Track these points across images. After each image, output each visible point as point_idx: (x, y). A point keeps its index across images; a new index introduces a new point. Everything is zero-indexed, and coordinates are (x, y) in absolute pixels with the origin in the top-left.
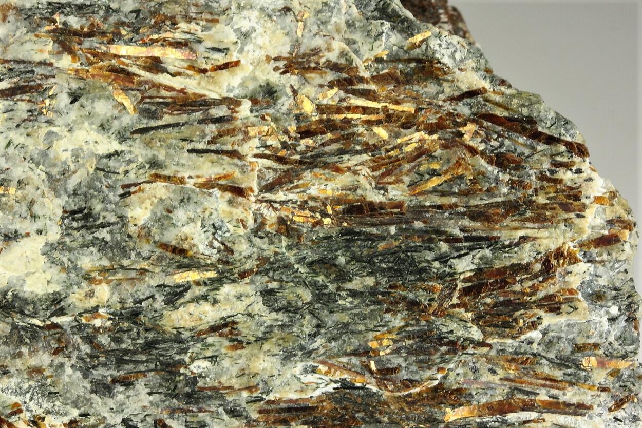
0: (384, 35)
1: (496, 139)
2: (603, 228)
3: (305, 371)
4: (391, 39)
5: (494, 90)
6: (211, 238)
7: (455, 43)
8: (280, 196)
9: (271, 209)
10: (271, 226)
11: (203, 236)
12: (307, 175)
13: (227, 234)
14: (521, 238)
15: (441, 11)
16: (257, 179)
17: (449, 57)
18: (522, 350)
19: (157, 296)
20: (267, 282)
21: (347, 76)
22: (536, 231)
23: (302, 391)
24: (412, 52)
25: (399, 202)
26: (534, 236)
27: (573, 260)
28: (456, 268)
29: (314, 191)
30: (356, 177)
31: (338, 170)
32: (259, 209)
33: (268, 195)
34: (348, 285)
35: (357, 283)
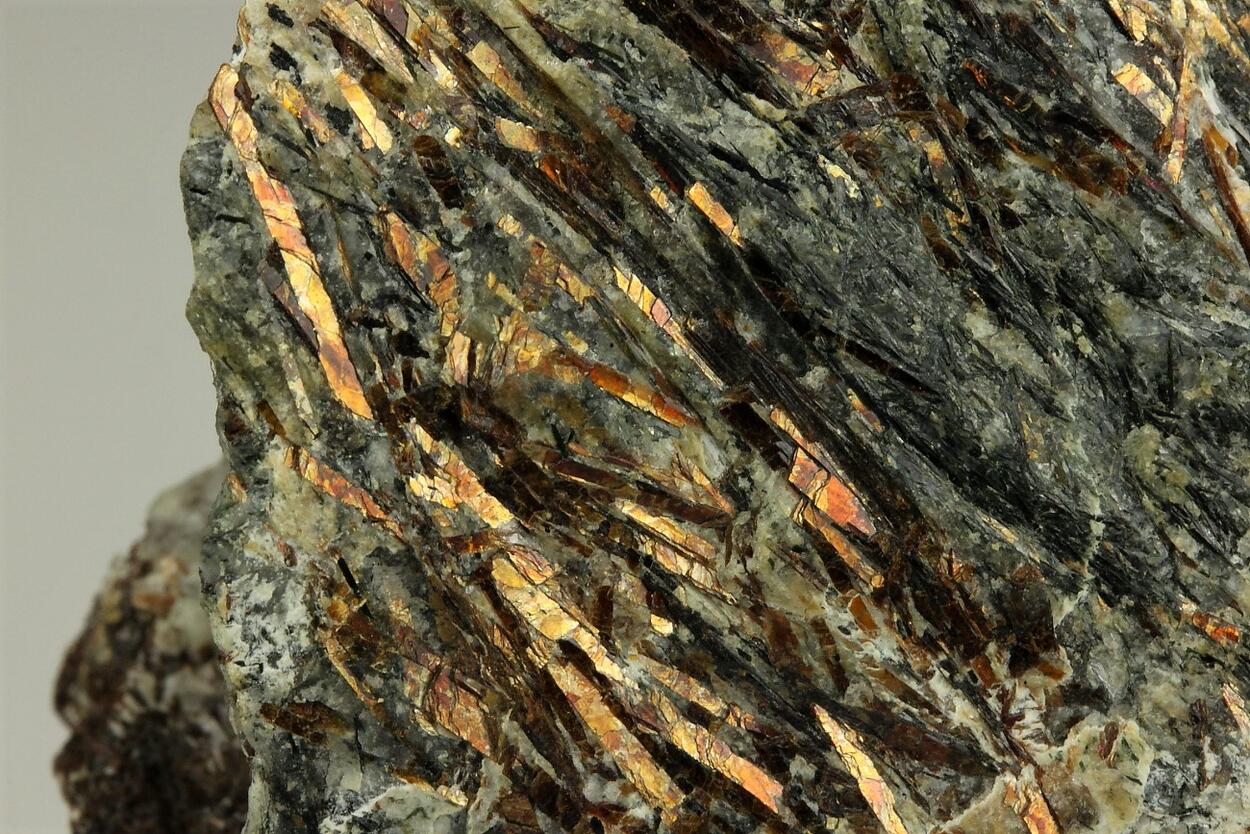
0: (358, 813)
1: (381, 325)
4: (357, 787)
5: (271, 436)
6: (1210, 788)
7: (235, 629)
8: (962, 713)
9: (1014, 710)
10: (1056, 674)
11: (1221, 811)
12: (857, 697)
13: (1167, 757)
14: (564, 56)
15: (117, 729)
16: (974, 806)
17: (282, 612)
20: (1191, 564)
21: (539, 813)
22: (514, 35)
24: (346, 711)
25: (731, 421)
26: (531, 30)
28: (771, 147)
29: (883, 647)
30: (765, 576)
31: (782, 632)
32: (1040, 737)
33: (986, 747)
34: (1033, 366)
35: (1012, 351)
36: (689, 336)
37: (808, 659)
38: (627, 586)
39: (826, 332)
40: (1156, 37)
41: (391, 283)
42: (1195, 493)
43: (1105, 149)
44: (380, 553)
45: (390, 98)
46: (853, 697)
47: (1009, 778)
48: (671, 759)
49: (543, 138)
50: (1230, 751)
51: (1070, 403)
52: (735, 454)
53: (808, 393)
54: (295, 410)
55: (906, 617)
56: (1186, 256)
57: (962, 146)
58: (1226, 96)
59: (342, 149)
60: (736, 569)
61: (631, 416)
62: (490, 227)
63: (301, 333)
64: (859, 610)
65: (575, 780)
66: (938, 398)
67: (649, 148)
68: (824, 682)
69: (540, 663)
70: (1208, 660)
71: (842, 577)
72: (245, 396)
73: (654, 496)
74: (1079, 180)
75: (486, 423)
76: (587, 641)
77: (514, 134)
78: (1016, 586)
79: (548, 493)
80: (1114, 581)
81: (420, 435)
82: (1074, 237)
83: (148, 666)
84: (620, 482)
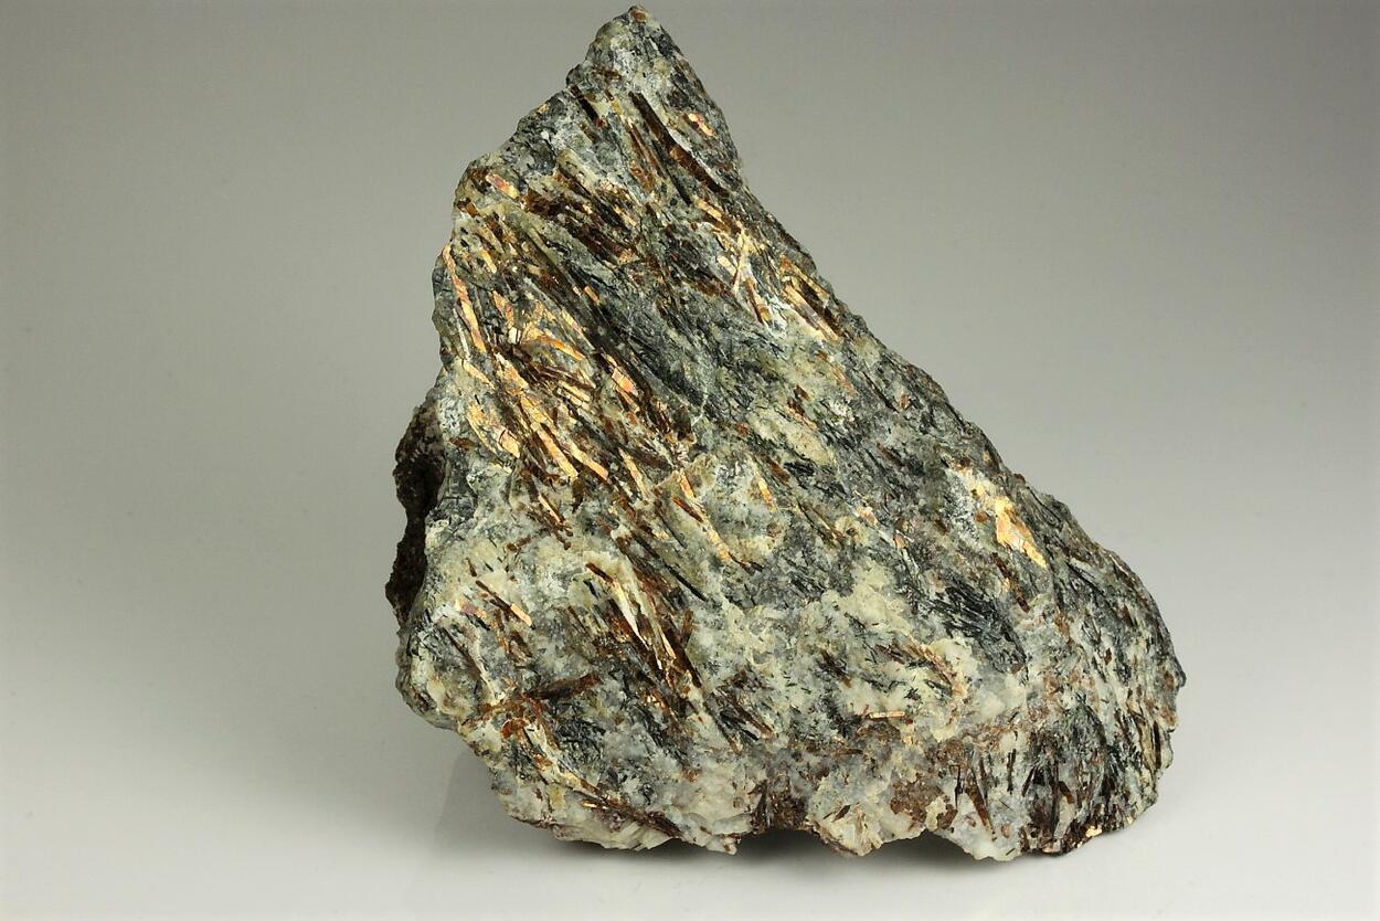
0: (478, 474)
1: (490, 325)
2: (491, 192)
3: (777, 328)
4: (478, 466)
5: (455, 356)
6: (736, 478)
7: (443, 414)
8: (663, 452)
9: (678, 451)
10: (692, 441)
11: (740, 484)
13: (725, 467)
14: (549, 246)
15: (412, 458)
16: (665, 479)
17: (457, 410)
18: (630, 179)
19: (813, 483)
20: (735, 409)
21: (532, 476)
22: (534, 240)
23: (794, 319)
24: (475, 442)
25: (595, 359)
26: (539, 238)
27: (533, 194)
28: (610, 276)
29: (639, 430)
30: (604, 406)
31: (609, 424)
32: (686, 460)
33: (670, 462)
34: (688, 347)
35: (682, 341)
36: (584, 333)
37: (616, 433)
38: (563, 408)
39: (625, 333)
40: (732, 249)
41: (494, 312)
42: (737, 388)
43: (713, 282)
44: (487, 393)
45: (496, 257)
46: (630, 445)
47: (677, 472)
48: (574, 462)
49: (542, 271)
50: (744, 466)
51: (699, 359)
52: (597, 369)
53: (618, 351)
54: (462, 348)
55: (646, 421)
56: (738, 316)
57: (669, 279)
58: (754, 269)
59: (481, 271)
60: (596, 404)
61: (566, 356)
62: (524, 296)
63: (466, 326)
64: (632, 418)
65: (544, 466)
66: (658, 355)
67: (574, 275)
68: (622, 440)
69: (535, 430)
70: (739, 439)
71: (627, 407)
72: (448, 343)
73: (572, 381)
74: (705, 291)
75: (520, 355)
76: (550, 424)
77: (534, 269)
78: (679, 412)
79: (539, 379)
80: (710, 412)
81: (499, 357)
82: (702, 309)
83: (423, 441)
84: (560, 376)
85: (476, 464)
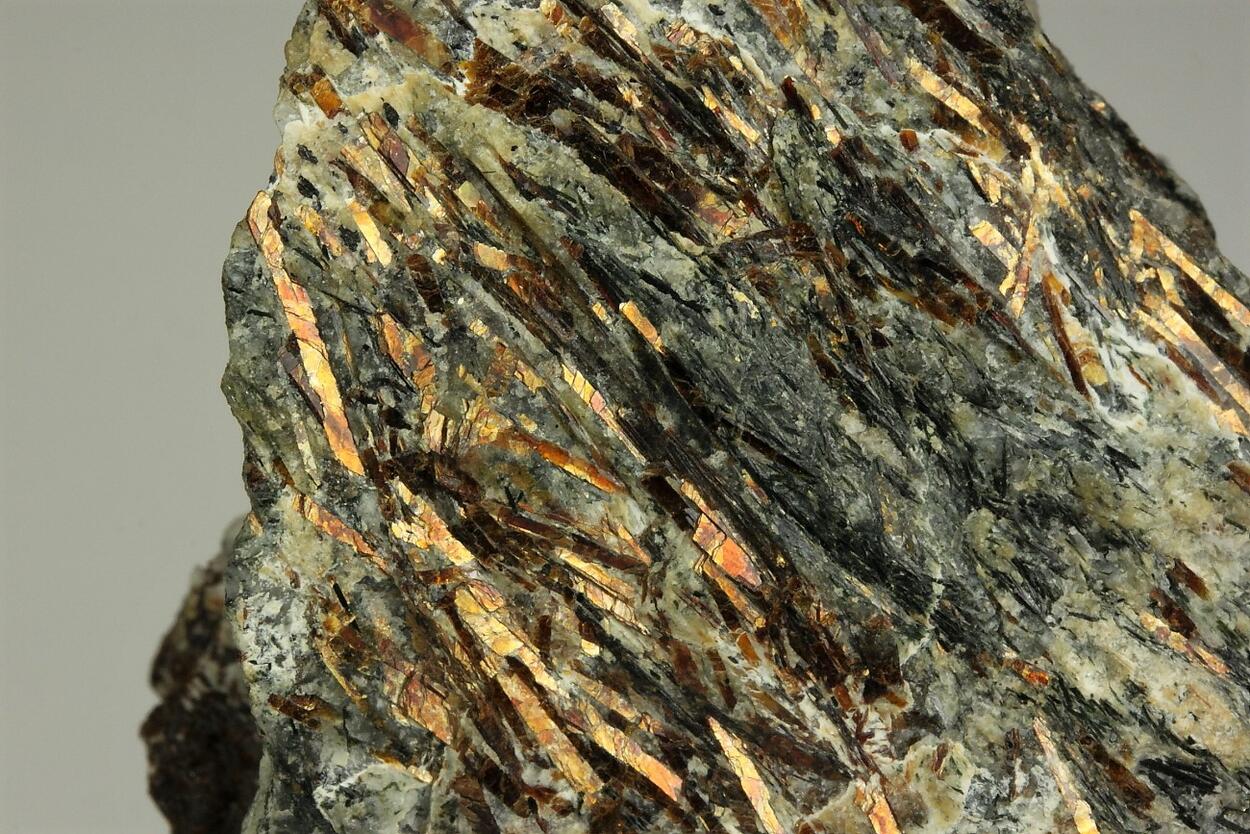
0: (345, 784)
1: (374, 402)
2: (378, 50)
3: (1123, 404)
4: (344, 764)
5: (283, 486)
6: (1018, 800)
7: (250, 635)
8: (825, 731)
9: (866, 730)
10: (902, 704)
11: (1027, 818)
12: (742, 713)
13: (986, 773)
14: (529, 196)
15: (188, 705)
16: (831, 803)
17: (287, 623)
18: (742, 16)
19: (1213, 811)
20: (1013, 620)
21: (485, 792)
22: (491, 178)
23: (1166, 381)
24: (336, 704)
25: (650, 490)
26: (504, 174)
27: (488, 57)
28: (690, 276)
29: (763, 674)
30: (671, 613)
31: (684, 659)
32: (886, 752)
33: (843, 757)
34: (893, 458)
35: (877, 444)
36: (620, 421)
37: (705, 681)
38: (563, 616)
39: (726, 424)
40: (1008, 200)
41: (384, 370)
42: (1019, 564)
43: (959, 289)
44: (367, 580)
45: (392, 224)
46: (739, 712)
47: (860, 783)
48: (594, 755)
49: (512, 259)
50: (1036, 771)
51: (922, 488)
52: (653, 516)
53: (711, 471)
54: (302, 465)
55: (782, 652)
56: (1022, 375)
57: (844, 281)
58: (1065, 250)
59: (349, 261)
60: (649, 608)
61: (570, 483)
62: (463, 328)
63: (311, 406)
64: (745, 645)
65: (516, 767)
66: (814, 480)
67: (594, 272)
68: (717, 699)
69: (491, 673)
70: (1023, 698)
71: (732, 618)
72: (264, 452)
73: (586, 546)
74: (936, 312)
75: (454, 483)
76: (530, 658)
77: (489, 256)
78: (870, 633)
79: (502, 540)
80: (950, 631)
81: (401, 489)
82: (931, 357)
83: (214, 657)
84: (559, 535)
85: (336, 758)
